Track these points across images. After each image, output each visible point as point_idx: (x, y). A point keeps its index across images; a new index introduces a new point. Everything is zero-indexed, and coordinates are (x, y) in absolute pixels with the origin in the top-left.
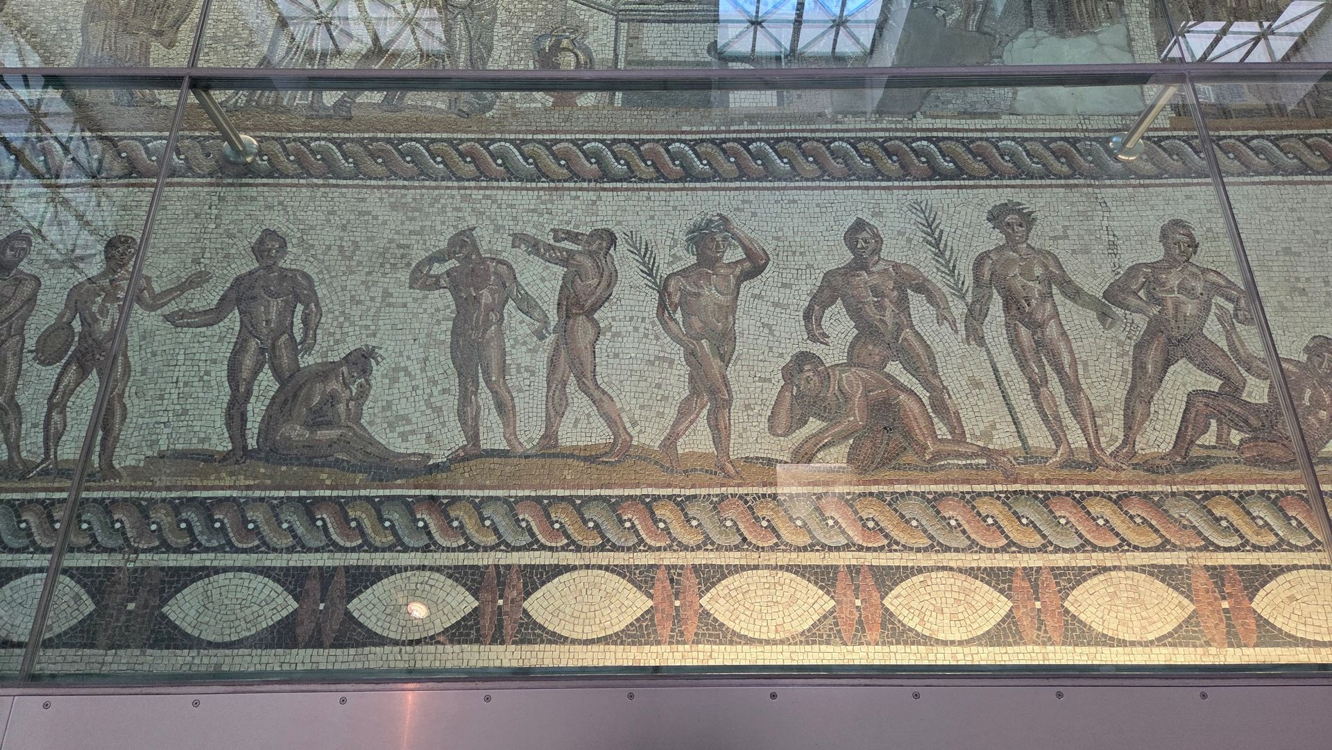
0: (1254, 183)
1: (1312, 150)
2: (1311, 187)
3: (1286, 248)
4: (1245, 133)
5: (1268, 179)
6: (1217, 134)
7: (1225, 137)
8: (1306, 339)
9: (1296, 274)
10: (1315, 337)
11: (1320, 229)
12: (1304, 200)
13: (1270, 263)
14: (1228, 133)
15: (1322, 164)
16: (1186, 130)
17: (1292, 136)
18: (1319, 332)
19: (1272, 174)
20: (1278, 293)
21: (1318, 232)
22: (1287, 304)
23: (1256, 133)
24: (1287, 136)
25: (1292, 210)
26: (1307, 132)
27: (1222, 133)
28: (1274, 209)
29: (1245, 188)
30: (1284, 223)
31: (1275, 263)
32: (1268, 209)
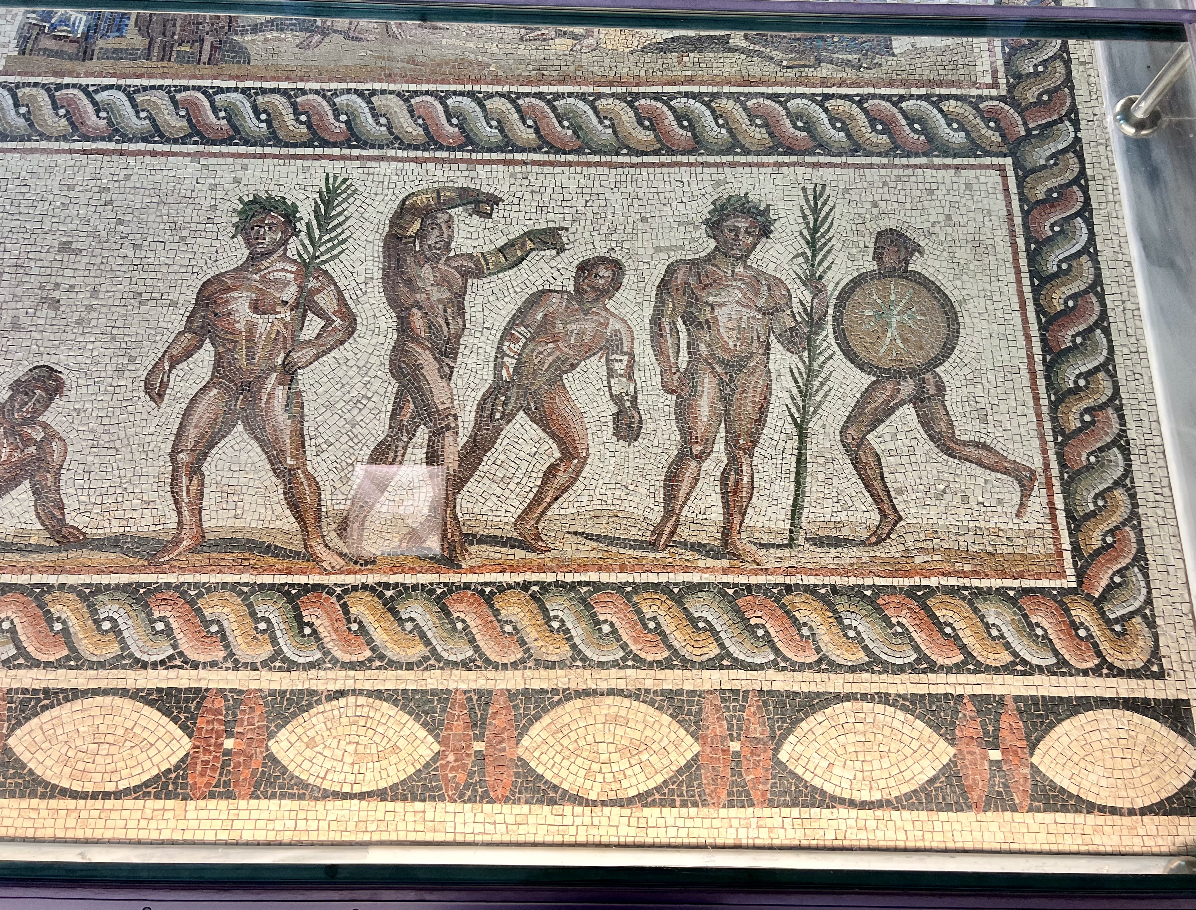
0: (70, 152)
1: (176, 108)
2: (148, 159)
3: (65, 243)
4: (97, 81)
5: (94, 146)
6: (59, 81)
7: (67, 86)
8: (20, 372)
9: (59, 280)
10: (35, 368)
11: (129, 217)
12: (128, 177)
13: (32, 264)
14: (75, 81)
15: (180, 128)
16: (19, 74)
17: (160, 87)
18: (46, 361)
19: (103, 139)
20: (19, 305)
21: (120, 221)
22: (24, 321)
23: (113, 81)
24: (153, 88)
25: (104, 190)
26: (184, 83)
27: (67, 80)
28: (81, 188)
29: (56, 157)
30: (84, 207)
31: (39, 263)
32: (71, 188)
